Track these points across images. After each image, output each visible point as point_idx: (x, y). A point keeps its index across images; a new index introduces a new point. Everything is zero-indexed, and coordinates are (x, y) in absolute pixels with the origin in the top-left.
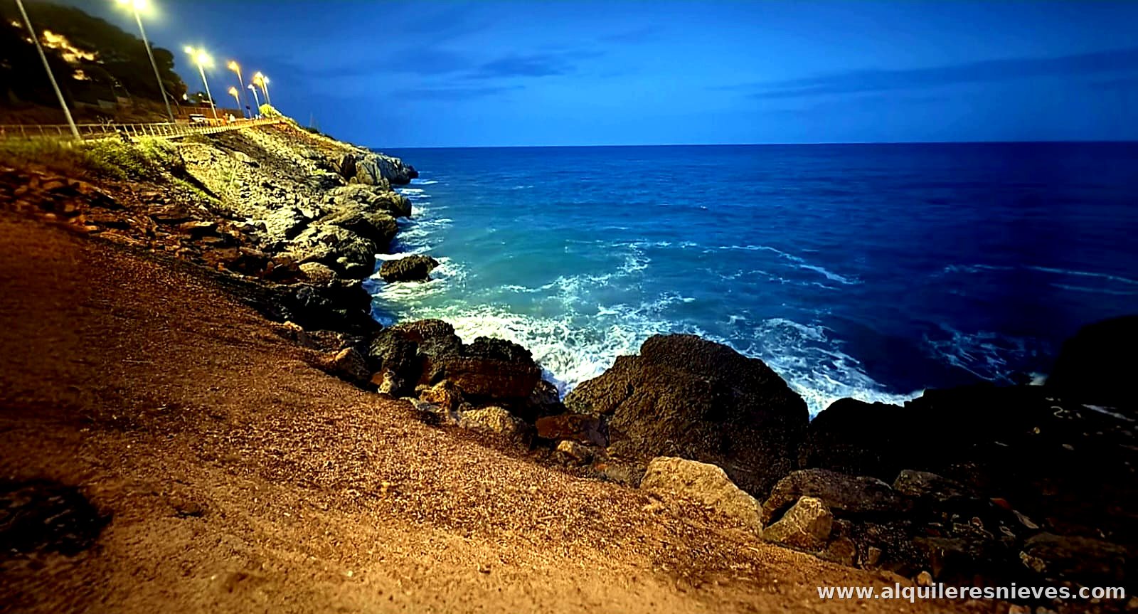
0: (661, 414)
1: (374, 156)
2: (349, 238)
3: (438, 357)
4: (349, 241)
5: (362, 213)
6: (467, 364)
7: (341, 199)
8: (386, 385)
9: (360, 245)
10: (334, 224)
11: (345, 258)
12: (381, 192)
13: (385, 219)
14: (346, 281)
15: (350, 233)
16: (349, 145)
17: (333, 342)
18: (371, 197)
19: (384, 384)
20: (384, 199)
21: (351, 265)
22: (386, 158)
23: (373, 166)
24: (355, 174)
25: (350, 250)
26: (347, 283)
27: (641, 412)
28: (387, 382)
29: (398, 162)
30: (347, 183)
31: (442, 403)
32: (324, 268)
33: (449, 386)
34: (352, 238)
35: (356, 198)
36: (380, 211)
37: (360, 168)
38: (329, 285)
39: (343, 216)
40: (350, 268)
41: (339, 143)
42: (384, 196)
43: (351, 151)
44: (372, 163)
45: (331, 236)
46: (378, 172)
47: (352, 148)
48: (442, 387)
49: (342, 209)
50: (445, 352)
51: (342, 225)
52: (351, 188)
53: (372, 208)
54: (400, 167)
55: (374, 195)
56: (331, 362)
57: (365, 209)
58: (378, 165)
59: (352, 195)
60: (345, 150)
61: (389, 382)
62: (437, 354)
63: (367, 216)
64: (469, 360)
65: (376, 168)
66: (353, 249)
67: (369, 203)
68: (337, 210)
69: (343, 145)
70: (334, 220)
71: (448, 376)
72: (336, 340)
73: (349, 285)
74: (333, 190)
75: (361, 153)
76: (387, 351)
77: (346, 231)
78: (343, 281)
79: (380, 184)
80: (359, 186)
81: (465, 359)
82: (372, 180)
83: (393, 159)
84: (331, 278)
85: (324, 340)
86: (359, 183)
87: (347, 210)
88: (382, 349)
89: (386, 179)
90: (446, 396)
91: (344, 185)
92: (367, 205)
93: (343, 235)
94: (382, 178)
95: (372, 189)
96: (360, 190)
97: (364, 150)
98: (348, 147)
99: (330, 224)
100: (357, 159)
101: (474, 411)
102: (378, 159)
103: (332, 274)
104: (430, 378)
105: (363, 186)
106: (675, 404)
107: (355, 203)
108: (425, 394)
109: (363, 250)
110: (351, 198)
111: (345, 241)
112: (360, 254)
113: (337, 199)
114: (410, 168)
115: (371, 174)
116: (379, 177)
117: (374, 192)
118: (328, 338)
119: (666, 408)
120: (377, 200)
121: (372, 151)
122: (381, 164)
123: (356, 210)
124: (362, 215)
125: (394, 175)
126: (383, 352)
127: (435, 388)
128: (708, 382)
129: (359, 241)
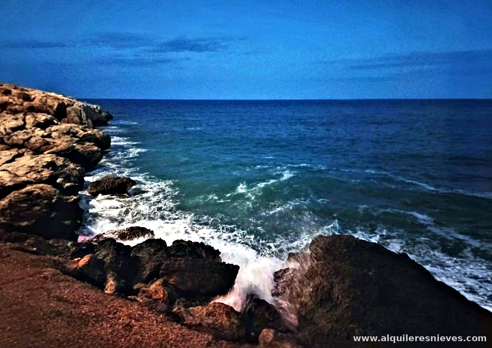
0: (339, 302)
1: (81, 103)
2: (64, 164)
3: (150, 259)
4: (64, 166)
5: (74, 144)
6: (180, 265)
7: (57, 135)
8: (111, 285)
9: (73, 169)
10: (52, 153)
11: (61, 179)
12: (87, 129)
13: (92, 149)
14: (68, 197)
15: (65, 160)
16: (62, 96)
17: (65, 249)
18: (79, 133)
19: (109, 284)
20: (90, 135)
21: (68, 184)
22: (89, 105)
23: (80, 111)
24: (66, 117)
25: (65, 173)
26: (68, 199)
27: (321, 300)
28: (112, 282)
29: (99, 108)
30: (59, 123)
31: (160, 299)
32: (49, 188)
33: (165, 284)
34: (66, 164)
35: (68, 133)
36: (88, 144)
37: (70, 112)
38: (53, 200)
39: (60, 147)
40: (67, 187)
41: (53, 94)
42: (89, 132)
43: (63, 99)
44: (79, 108)
45: (51, 162)
46: (84, 115)
47: (64, 98)
48: (160, 285)
49: (58, 142)
50: (154, 254)
51: (58, 154)
52: (64, 126)
53: (82, 141)
54: (100, 112)
55: (82, 132)
56: (76, 268)
57: (76, 142)
58: (84, 110)
59: (65, 132)
60: (58, 99)
61: (113, 283)
62: (148, 256)
63: (78, 147)
64: (181, 260)
65: (82, 112)
66: (68, 172)
67: (78, 137)
68: (54, 143)
69: (57, 95)
70: (52, 150)
71: (163, 275)
72: (67, 247)
73: (69, 201)
74: (50, 128)
75: (71, 101)
76: (108, 255)
77: (62, 159)
78: (65, 197)
79: (85, 124)
80: (69, 125)
81: (177, 260)
82: (79, 121)
83: (95, 106)
84: (55, 195)
85: (57, 247)
86: (68, 122)
87: (62, 143)
88: (103, 253)
89: (89, 120)
90: (164, 293)
91: (57, 124)
92: (77, 139)
93: (60, 161)
94: (87, 120)
95: (80, 127)
96: (71, 128)
97: (73, 99)
98: (60, 96)
99: (49, 153)
100: (69, 105)
101: (200, 307)
102: (83, 105)
103: (55, 192)
104: (145, 277)
105: (73, 125)
106: (350, 293)
107: (68, 138)
108: (144, 292)
109: (75, 173)
110: (64, 134)
111: (61, 166)
112: (72, 176)
113: (54, 134)
114: (107, 112)
115: (78, 116)
116: (84, 119)
117: (82, 130)
118: (61, 246)
119: (342, 297)
120: (84, 135)
121: (78, 100)
122: (86, 109)
123: (70, 142)
124: (74, 147)
125: (95, 117)
126: (105, 256)
127: (153, 286)
128: (371, 273)
129: (72, 166)
